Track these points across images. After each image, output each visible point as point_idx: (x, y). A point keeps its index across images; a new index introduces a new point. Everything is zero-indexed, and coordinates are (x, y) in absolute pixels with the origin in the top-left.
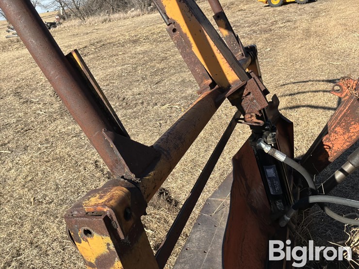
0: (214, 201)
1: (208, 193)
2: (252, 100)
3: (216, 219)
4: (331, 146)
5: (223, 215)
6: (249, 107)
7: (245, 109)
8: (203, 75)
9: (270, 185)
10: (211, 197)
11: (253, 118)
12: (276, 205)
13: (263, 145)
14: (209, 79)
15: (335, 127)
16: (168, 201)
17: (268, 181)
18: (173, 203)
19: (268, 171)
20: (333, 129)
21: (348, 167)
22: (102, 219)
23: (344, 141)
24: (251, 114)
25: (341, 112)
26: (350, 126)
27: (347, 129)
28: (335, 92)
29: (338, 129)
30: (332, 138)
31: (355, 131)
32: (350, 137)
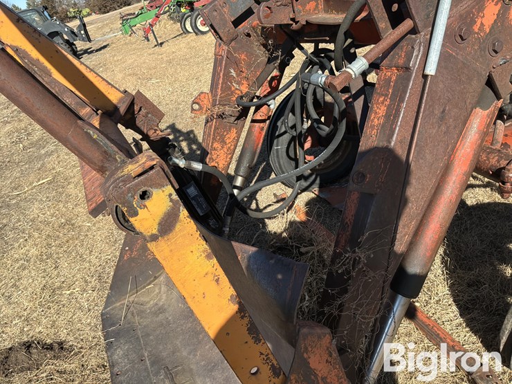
0: (113, 309)
1: (96, 308)
2: (146, 116)
3: (129, 323)
4: (216, 165)
5: (135, 314)
6: (146, 124)
7: (142, 128)
8: (77, 104)
9: (196, 206)
10: (105, 308)
11: (157, 132)
12: (210, 226)
13: (177, 161)
14: (86, 107)
15: (212, 143)
16: (47, 349)
17: (193, 202)
18: (56, 346)
19: (188, 191)
20: (212, 146)
21: (239, 181)
22: (159, 168)
23: (225, 155)
24: (152, 129)
25: (211, 127)
26: (225, 137)
27: (223, 142)
28: (195, 110)
29: (216, 145)
30: (214, 157)
31: (230, 141)
32: (229, 148)
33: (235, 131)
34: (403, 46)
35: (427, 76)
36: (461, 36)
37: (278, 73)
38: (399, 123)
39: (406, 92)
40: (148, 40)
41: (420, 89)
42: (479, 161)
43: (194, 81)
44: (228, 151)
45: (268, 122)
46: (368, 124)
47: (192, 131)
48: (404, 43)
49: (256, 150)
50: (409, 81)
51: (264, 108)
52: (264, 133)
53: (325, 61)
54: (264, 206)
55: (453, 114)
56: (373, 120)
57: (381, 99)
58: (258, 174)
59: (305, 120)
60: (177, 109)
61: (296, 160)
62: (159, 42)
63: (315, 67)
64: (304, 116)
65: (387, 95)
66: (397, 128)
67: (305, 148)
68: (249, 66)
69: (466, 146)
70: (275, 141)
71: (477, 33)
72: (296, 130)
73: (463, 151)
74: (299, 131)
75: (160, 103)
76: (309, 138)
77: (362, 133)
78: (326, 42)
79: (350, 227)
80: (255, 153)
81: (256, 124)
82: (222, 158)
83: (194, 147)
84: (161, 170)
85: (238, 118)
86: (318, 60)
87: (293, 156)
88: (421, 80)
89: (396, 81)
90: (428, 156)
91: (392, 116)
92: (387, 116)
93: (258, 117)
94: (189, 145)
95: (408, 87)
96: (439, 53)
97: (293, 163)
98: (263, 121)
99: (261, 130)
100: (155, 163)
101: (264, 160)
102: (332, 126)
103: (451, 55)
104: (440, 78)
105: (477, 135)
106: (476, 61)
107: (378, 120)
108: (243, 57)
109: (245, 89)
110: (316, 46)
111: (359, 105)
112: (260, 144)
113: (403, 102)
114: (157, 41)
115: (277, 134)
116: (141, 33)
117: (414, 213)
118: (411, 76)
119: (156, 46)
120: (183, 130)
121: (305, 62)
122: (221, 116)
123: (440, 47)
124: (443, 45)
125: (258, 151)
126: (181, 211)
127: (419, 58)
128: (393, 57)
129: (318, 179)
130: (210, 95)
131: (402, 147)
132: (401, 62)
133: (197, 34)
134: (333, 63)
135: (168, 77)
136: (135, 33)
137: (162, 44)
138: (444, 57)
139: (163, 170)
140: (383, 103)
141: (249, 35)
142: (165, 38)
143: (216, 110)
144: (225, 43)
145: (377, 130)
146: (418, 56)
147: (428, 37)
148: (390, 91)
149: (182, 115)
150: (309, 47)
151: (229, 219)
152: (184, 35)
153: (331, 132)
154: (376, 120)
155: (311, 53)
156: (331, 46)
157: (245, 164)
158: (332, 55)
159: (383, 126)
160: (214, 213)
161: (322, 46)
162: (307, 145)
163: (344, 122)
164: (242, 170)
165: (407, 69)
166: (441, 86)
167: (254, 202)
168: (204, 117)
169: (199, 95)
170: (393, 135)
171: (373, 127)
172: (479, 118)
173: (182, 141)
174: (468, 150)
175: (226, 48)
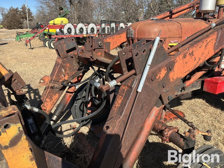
2: (17, 83)
4: (45, 109)
6: (16, 87)
7: (13, 88)
11: (20, 92)
12: (35, 139)
13: (26, 106)
17: (30, 126)
19: (29, 120)
20: (45, 100)
21: (55, 118)
22: (17, 115)
23: (51, 105)
24: (18, 90)
25: (47, 91)
26: (52, 97)
27: (51, 99)
28: (41, 83)
29: (47, 100)
30: (45, 105)
31: (55, 99)
32: (53, 102)
33: (58, 95)
34: (130, 79)
35: (138, 92)
36: (152, 79)
37: (82, 75)
38: (126, 108)
39: (130, 96)
40: (27, 46)
41: (135, 96)
42: (155, 125)
43: (44, 67)
44: (52, 103)
45: (74, 93)
46: (114, 105)
47: (38, 89)
48: (131, 78)
49: (66, 105)
50: (131, 92)
51: (73, 88)
52: (71, 98)
53: (101, 75)
54: (64, 130)
55: (146, 108)
56: (116, 104)
57: (120, 97)
58: (64, 115)
59: (90, 96)
60: (33, 78)
61: (83, 111)
62: (32, 47)
63: (97, 76)
64: (90, 94)
65: (122, 96)
66: (125, 110)
67: (88, 107)
68: (70, 69)
69: (149, 121)
70: (75, 102)
71: (158, 79)
72: (85, 99)
73: (148, 122)
74: (86, 100)
75: (25, 74)
76: (90, 103)
77: (111, 108)
78: (103, 68)
79: (100, 149)
80: (65, 106)
81: (68, 93)
82: (49, 106)
83: (37, 97)
84: (18, 115)
85: (61, 90)
86: (99, 74)
87: (82, 109)
88: (136, 93)
89: (126, 91)
90: (135, 123)
91: (123, 104)
92: (122, 104)
93: (69, 91)
94: (35, 96)
95: (130, 95)
96: (143, 84)
97: (82, 112)
98: (72, 93)
99: (69, 97)
100: (16, 112)
101: (69, 108)
102: (100, 101)
103: (147, 86)
104: (143, 93)
105: (154, 117)
106: (156, 89)
107: (118, 105)
108: (68, 65)
109: (66, 78)
110: (99, 69)
111: (112, 96)
112: (68, 103)
113: (128, 100)
114: (31, 47)
115: (77, 99)
116: (24, 42)
117: (127, 146)
118: (132, 90)
119: (30, 49)
120: (33, 88)
121: (93, 74)
122: (52, 88)
123: (144, 82)
124: (145, 82)
125: (67, 105)
126: (23, 136)
127: (136, 84)
128: (127, 82)
129: (91, 121)
130: (50, 77)
131: (126, 118)
132: (129, 84)
133: (50, 48)
134: (104, 76)
135: (32, 63)
136: (21, 41)
137: (33, 48)
138: (145, 86)
139: (19, 116)
140: (121, 98)
141: (72, 57)
142: (35, 46)
143: (51, 85)
144: (61, 58)
145: (117, 109)
146: (135, 84)
147: (140, 77)
148: (124, 94)
149: (34, 81)
150: (96, 68)
151: (45, 137)
152: (44, 47)
153: (100, 103)
154: (117, 105)
155: (97, 71)
156: (105, 70)
157: (60, 110)
158: (104, 73)
159: (120, 107)
160: (39, 133)
161: (101, 69)
162: (89, 106)
163: (105, 101)
164: (57, 113)
165: (131, 88)
166: (143, 96)
167: (60, 127)
168: (45, 86)
169: (45, 77)
170: (123, 112)
171: (116, 107)
172: (155, 111)
173: (32, 93)
174: (150, 122)
175: (61, 60)
